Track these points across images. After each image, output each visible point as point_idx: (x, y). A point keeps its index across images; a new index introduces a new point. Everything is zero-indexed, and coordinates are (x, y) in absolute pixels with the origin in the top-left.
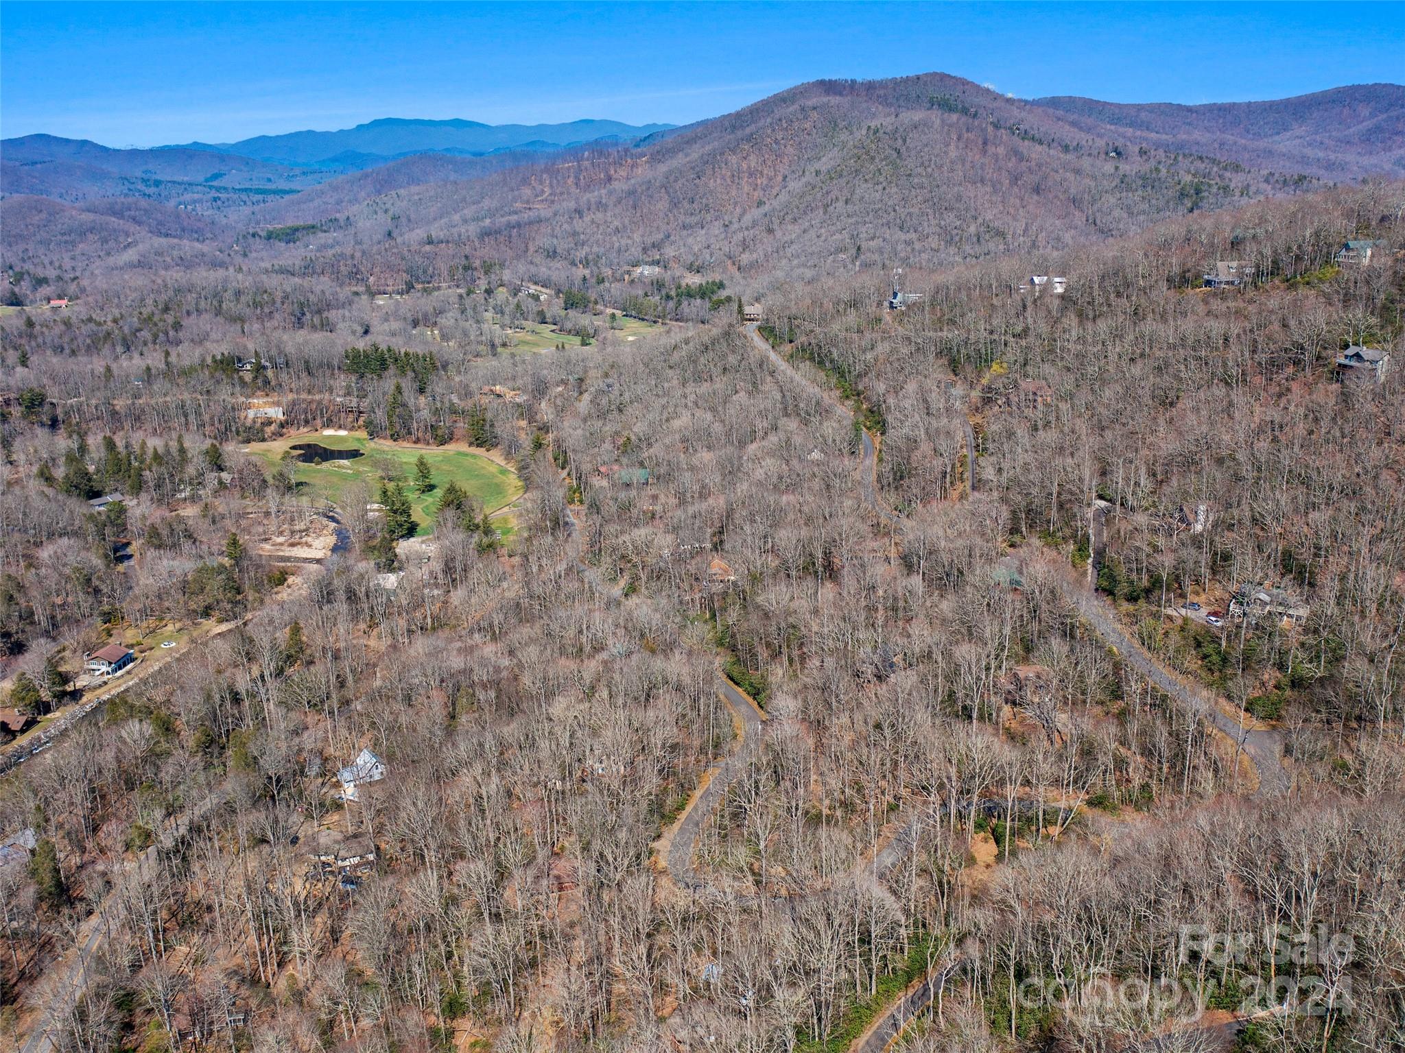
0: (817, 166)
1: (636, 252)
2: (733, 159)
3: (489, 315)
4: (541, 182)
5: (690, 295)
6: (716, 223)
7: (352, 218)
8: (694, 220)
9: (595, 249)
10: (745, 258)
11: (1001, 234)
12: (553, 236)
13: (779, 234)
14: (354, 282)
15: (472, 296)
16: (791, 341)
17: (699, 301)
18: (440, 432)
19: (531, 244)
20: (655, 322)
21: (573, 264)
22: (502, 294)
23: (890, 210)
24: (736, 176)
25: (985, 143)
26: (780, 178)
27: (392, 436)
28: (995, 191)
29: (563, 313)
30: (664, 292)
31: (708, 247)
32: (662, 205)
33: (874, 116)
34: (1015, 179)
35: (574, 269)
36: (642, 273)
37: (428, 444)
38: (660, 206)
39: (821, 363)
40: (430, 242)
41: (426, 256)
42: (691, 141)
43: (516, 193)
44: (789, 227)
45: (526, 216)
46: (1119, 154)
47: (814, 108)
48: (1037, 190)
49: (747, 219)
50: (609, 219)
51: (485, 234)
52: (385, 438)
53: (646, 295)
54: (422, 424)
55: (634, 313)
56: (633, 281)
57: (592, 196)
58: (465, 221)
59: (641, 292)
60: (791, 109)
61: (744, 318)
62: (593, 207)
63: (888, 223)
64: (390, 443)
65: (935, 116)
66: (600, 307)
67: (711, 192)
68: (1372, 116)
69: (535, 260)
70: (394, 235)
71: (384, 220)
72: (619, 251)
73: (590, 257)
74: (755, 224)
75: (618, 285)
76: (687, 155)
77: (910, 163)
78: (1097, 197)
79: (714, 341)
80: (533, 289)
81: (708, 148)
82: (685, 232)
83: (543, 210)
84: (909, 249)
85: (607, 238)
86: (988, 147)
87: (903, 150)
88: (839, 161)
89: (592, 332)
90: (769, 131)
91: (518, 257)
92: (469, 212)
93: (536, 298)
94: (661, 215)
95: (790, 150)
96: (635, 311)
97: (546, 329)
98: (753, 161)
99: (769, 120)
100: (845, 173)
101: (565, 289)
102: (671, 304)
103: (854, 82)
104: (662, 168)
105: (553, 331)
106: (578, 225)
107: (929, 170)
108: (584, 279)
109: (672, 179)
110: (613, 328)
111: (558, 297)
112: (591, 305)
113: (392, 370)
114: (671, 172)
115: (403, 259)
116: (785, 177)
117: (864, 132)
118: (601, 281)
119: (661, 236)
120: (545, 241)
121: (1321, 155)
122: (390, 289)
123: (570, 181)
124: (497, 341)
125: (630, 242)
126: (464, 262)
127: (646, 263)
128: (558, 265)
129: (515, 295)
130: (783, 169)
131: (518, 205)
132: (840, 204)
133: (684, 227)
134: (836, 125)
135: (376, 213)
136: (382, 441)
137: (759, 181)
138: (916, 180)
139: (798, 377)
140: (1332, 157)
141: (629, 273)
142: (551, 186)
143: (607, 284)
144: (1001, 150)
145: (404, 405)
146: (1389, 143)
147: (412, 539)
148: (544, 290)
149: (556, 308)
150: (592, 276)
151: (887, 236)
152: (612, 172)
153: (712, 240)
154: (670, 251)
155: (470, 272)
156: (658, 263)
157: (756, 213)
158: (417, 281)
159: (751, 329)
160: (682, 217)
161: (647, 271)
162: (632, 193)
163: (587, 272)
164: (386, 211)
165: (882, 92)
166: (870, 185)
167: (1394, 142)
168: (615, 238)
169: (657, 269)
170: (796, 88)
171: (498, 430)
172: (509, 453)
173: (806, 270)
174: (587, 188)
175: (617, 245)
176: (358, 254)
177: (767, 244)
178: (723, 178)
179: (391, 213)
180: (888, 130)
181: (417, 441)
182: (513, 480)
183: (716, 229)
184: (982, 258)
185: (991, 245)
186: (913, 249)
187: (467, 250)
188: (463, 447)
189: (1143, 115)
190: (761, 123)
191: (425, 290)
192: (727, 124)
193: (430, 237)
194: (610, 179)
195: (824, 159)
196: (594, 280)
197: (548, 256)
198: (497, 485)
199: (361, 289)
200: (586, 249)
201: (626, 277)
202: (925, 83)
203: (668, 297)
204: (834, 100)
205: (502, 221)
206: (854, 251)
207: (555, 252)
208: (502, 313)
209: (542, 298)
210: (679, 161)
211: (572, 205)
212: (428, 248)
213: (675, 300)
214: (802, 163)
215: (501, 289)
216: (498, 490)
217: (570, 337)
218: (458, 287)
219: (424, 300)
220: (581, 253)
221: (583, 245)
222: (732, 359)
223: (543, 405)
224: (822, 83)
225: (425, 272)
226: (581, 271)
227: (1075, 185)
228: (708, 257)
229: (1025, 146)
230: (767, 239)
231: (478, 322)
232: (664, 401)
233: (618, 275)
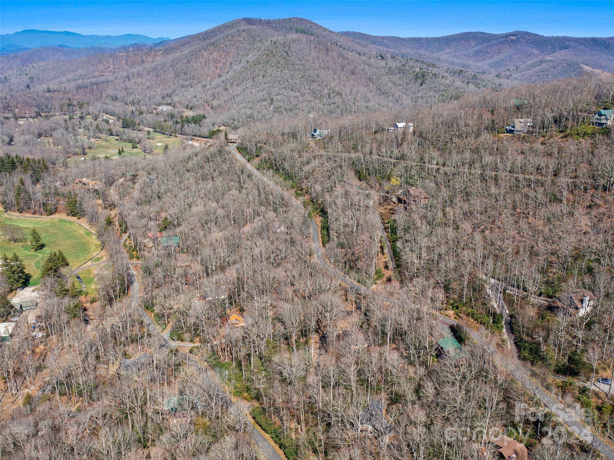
0: (247, 58)
1: (158, 99)
2: (206, 54)
3: (81, 131)
4: (108, 63)
5: (188, 122)
6: (199, 85)
7: (8, 77)
8: (187, 83)
9: (137, 97)
10: (215, 103)
11: (339, 94)
12: (115, 90)
13: (231, 91)
14: (7, 112)
15: (72, 120)
16: (257, 156)
17: (193, 125)
18: (49, 208)
19: (103, 93)
20: (171, 135)
21: (126, 104)
22: (89, 119)
23: (286, 81)
24: (207, 62)
25: (327, 50)
26: (229, 64)
27: (18, 210)
28: (335, 73)
29: (122, 130)
30: (174, 120)
31: (195, 97)
32: (171, 75)
33: (273, 36)
34: (343, 67)
35: (127, 106)
36: (162, 109)
37: (42, 214)
38: (170, 76)
39: (277, 170)
40: (49, 91)
41: (47, 99)
42: (183, 45)
43: (95, 67)
44: (236, 88)
45: (101, 79)
46: (382, 58)
47: (244, 31)
48: (353, 73)
49: (214, 83)
50: (144, 82)
51: (79, 87)
52: (14, 211)
53: (165, 121)
54: (38, 204)
55: (159, 130)
56: (158, 113)
57: (135, 70)
58: (68, 81)
59: (162, 119)
60: (233, 31)
61: (228, 141)
62: (136, 75)
63: (285, 88)
64: (17, 214)
65: (303, 37)
66: (141, 127)
67: (195, 69)
68: (476, 45)
69: (106, 102)
70: (31, 87)
71: (25, 80)
72: (150, 98)
73: (135, 101)
74: (218, 86)
75: (150, 115)
76: (182, 52)
77: (293, 58)
78: (380, 77)
79: (213, 155)
80: (105, 117)
81: (193, 48)
82: (183, 89)
83: (109, 76)
84: (296, 100)
85: (143, 91)
86: (329, 52)
87: (289, 52)
88: (258, 57)
89: (137, 141)
90: (222, 41)
91: (97, 100)
92: (70, 76)
93: (107, 122)
94: (170, 80)
95: (233, 50)
96: (160, 129)
97: (113, 139)
98: (215, 55)
99: (222, 36)
100: (261, 62)
101: (122, 117)
102: (179, 126)
103: (260, 20)
104: (170, 57)
105: (116, 140)
106: (128, 84)
107: (303, 62)
108: (133, 112)
109: (175, 62)
110: (149, 138)
111: (119, 121)
112: (137, 126)
113: (18, 170)
114: (174, 59)
115: (34, 100)
116: (231, 64)
117: (269, 43)
118: (141, 113)
119: (171, 91)
120: (110, 92)
121: (460, 61)
122: (27, 115)
123: (123, 62)
124: (86, 146)
125: (155, 93)
126: (68, 102)
127: (164, 104)
128: (119, 104)
129: (96, 120)
130: (230, 59)
131: (96, 73)
132: (260, 77)
133: (183, 87)
134: (254, 39)
135: (21, 75)
136: (12, 213)
137: (219, 65)
138: (297, 67)
139: (265, 179)
140: (464, 62)
141: (155, 109)
142: (113, 64)
143: (144, 115)
144: (335, 54)
145: (26, 192)
146: (484, 57)
147: (26, 289)
148: (111, 117)
149: (118, 128)
150: (136, 111)
151: (285, 94)
152: (144, 58)
153: (197, 93)
154: (176, 99)
155: (71, 107)
156: (170, 104)
157: (218, 81)
158: (42, 111)
159: (232, 148)
160: (181, 82)
161: (165, 108)
162: (155, 69)
163: (133, 108)
164: (27, 74)
165: (274, 25)
166: (274, 69)
167: (486, 57)
168: (147, 91)
169: (170, 108)
170: (233, 21)
171: (85, 206)
172: (92, 221)
173: (247, 110)
174: (132, 66)
175: (149, 95)
176: (9, 97)
177: (225, 96)
178: (201, 63)
179: (29, 75)
180: (281, 42)
181: (35, 213)
182: (94, 240)
183: (199, 87)
184: (332, 105)
185: (336, 99)
186: (298, 101)
187: (70, 96)
188: (63, 216)
189: (385, 41)
190: (218, 37)
191: (46, 117)
192: (201, 37)
193: (49, 89)
194: (143, 62)
195: (250, 55)
196: (137, 112)
197: (113, 100)
198: (84, 244)
199: (10, 115)
200: (133, 96)
201: (154, 111)
202: (293, 22)
203: (177, 122)
204: (254, 27)
205: (88, 81)
206: (270, 101)
207: (116, 97)
208: (88, 129)
209: (110, 121)
210: (177, 54)
211: (125, 74)
212: (48, 94)
213: (181, 124)
214: (239, 57)
215: (88, 116)
216: (84, 247)
217: (126, 143)
218: (65, 115)
219: (45, 122)
220: (130, 99)
221: (131, 94)
222: (225, 167)
223: (112, 191)
224: (246, 19)
225: (46, 107)
226: (131, 108)
227: (369, 72)
228: (196, 102)
229: (344, 52)
230: (225, 93)
231: (75, 135)
232: (185, 192)
233: (150, 111)
